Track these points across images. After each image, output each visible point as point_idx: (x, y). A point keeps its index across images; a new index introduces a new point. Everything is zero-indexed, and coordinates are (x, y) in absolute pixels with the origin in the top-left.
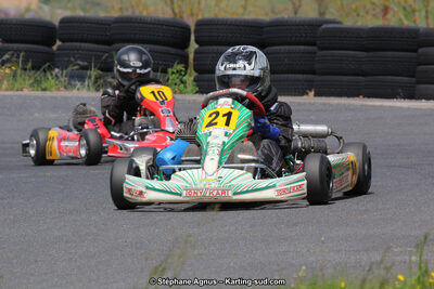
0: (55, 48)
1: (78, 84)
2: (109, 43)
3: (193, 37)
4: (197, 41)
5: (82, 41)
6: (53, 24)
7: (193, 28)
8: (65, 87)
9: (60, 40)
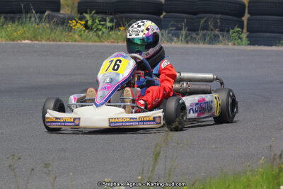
0: (162, 16)
1: (175, 39)
2: (195, 14)
3: (247, 11)
4: (249, 13)
5: (178, 12)
6: (161, 2)
7: (247, 5)
8: (168, 41)
9: (166, 12)
